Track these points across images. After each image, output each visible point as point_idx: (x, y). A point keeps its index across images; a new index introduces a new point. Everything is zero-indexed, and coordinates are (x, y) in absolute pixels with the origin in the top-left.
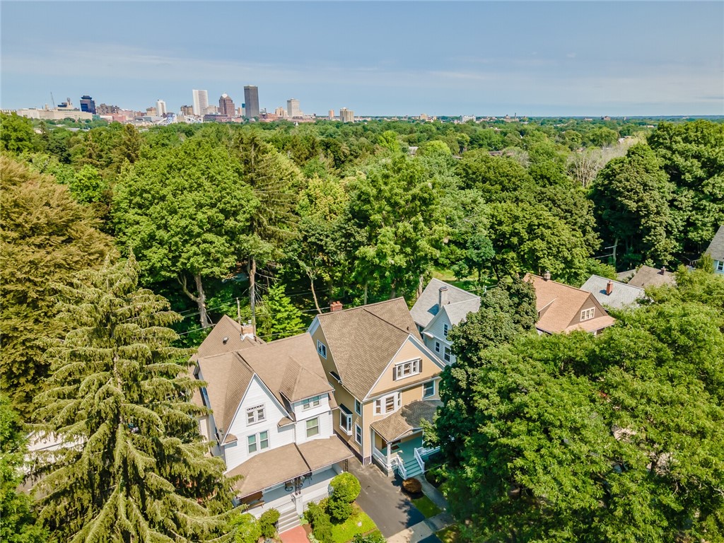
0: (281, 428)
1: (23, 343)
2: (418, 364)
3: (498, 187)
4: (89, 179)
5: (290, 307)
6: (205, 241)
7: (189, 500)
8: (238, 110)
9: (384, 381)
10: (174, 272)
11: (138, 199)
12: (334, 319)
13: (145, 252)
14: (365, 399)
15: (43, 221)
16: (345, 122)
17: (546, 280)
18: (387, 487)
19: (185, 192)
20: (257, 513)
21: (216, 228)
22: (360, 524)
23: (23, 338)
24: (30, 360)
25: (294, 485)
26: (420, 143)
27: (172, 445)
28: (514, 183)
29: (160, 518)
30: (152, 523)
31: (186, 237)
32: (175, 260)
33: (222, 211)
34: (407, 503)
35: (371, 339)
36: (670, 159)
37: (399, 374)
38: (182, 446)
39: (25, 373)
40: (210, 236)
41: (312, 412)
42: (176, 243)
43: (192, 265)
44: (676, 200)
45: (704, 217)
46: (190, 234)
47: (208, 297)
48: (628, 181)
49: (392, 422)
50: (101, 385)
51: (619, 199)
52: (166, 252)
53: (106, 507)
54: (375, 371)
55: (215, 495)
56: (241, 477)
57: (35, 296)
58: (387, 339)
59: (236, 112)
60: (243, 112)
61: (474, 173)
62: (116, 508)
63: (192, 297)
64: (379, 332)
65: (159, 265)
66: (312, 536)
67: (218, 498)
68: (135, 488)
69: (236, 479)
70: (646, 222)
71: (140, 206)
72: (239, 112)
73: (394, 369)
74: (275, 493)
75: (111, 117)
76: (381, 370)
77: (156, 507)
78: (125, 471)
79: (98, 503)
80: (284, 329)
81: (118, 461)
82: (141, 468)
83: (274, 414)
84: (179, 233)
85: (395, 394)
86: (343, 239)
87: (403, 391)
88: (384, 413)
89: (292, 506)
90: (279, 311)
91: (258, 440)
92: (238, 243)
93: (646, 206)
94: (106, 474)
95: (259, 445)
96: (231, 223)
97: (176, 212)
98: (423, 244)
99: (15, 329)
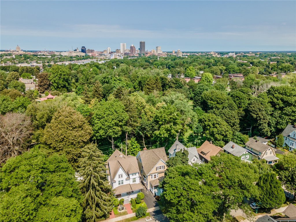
0: (126, 180)
1: (72, 154)
2: (163, 167)
3: (216, 102)
4: (87, 110)
5: (137, 144)
6: (114, 129)
7: (104, 193)
8: (137, 51)
9: (154, 170)
10: (105, 136)
11: (98, 116)
12: (144, 152)
13: (99, 131)
14: (148, 175)
15: (77, 125)
16: (178, 56)
17: (210, 143)
18: (152, 197)
19: (110, 115)
20: (119, 199)
21: (117, 125)
22: (143, 205)
23: (72, 153)
24: (73, 158)
25: (129, 194)
26: (205, 70)
27: (101, 182)
28: (221, 101)
29: (98, 195)
30: (97, 196)
31: (109, 128)
32: (106, 133)
33: (119, 120)
34: (156, 202)
35: (152, 159)
36: (272, 99)
37: (158, 169)
38: (103, 182)
39: (72, 161)
40: (115, 127)
41: (134, 177)
42: (106, 129)
43: (110, 135)
44: (273, 114)
45: (283, 121)
46: (110, 127)
47: (114, 141)
48: (254, 107)
49: (155, 181)
50: (89, 168)
51: (251, 113)
52: (104, 131)
53: (89, 192)
54: (151, 168)
55: (110, 193)
56: (115, 190)
57: (75, 143)
58: (156, 160)
59: (136, 52)
60: (139, 52)
61: (207, 97)
62: (90, 193)
63: (110, 141)
64: (154, 157)
65: (102, 135)
66: (131, 206)
67: (111, 194)
68: (94, 189)
69: (114, 190)
70: (260, 122)
71: (99, 118)
72: (137, 52)
73: (157, 168)
74: (124, 195)
75: (91, 54)
76: (153, 168)
77: (98, 193)
78: (92, 186)
79: (87, 191)
80: (135, 151)
81: (91, 183)
82: (95, 185)
83: (125, 176)
84: (107, 127)
85: (157, 174)
86: (151, 127)
87: (159, 173)
88: (153, 179)
89: (128, 199)
90: (134, 145)
91: (121, 182)
92: (123, 128)
93: (259, 117)
94: (89, 186)
95: (121, 183)
96: (120, 124)
97: (107, 121)
98: (173, 131)
99: (71, 151)
